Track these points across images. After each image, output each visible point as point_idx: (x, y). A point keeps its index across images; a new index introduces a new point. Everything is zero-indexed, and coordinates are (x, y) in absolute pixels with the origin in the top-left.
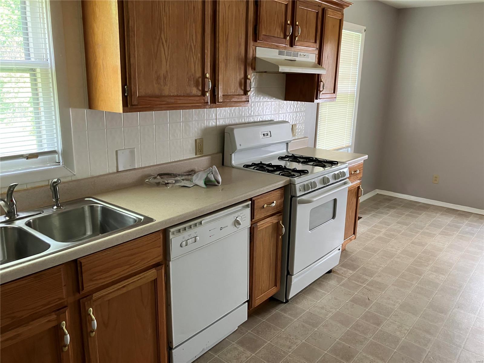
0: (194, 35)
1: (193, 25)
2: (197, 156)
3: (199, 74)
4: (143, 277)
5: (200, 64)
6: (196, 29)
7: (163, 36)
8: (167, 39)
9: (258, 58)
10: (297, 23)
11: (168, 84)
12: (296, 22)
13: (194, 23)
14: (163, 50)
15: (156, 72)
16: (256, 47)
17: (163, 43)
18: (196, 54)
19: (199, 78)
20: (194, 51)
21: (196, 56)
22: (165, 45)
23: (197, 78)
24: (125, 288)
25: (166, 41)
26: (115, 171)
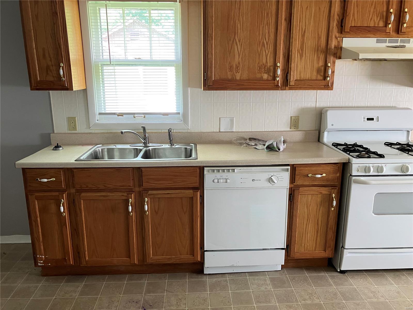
0: (267, 35)
1: (266, 27)
2: (291, 130)
3: (270, 63)
4: (183, 192)
5: (272, 56)
6: (269, 30)
7: (236, 37)
8: (240, 39)
9: (344, 48)
10: (406, 10)
11: (240, 71)
12: (404, 9)
13: (267, 26)
14: (236, 47)
15: (230, 63)
16: (343, 38)
17: (236, 43)
18: (268, 48)
19: (270, 66)
20: (266, 46)
21: (268, 50)
22: (238, 44)
23: (268, 66)
24: (169, 195)
25: (239, 41)
26: (218, 131)
